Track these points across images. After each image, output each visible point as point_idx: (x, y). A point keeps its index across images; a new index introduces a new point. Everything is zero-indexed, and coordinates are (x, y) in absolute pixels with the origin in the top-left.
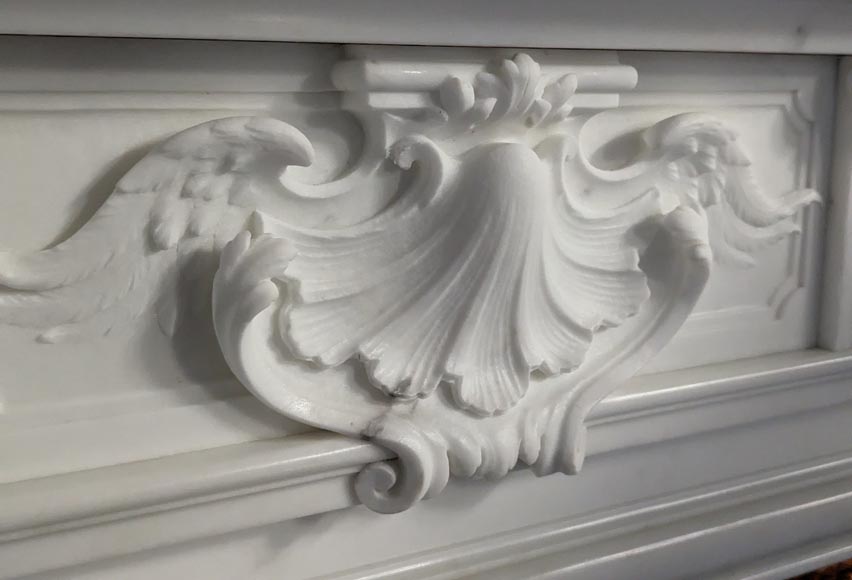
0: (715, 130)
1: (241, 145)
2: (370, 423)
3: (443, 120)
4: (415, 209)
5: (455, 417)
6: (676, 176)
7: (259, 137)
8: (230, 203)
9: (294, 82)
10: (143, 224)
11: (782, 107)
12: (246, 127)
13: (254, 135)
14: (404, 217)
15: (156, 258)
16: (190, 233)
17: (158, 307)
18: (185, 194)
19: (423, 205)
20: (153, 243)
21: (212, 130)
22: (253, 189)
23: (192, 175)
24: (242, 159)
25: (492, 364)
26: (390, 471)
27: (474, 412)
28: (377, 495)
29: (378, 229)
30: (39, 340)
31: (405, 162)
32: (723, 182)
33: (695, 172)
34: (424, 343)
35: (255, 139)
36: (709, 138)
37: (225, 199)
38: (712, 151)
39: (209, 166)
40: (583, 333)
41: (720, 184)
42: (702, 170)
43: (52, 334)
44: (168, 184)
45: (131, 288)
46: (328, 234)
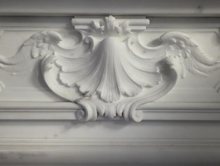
0: (180, 36)
1: (46, 36)
2: (77, 100)
3: (94, 32)
4: (90, 52)
5: (100, 102)
6: (173, 49)
7: (49, 34)
8: (48, 49)
9: (64, 25)
10: (30, 53)
11: (216, 32)
12: (47, 32)
13: (48, 34)
14: (87, 54)
15: (34, 60)
16: (40, 55)
17: (35, 71)
18: (37, 47)
19: (91, 51)
20: (32, 57)
21: (40, 33)
22: (53, 47)
23: (38, 43)
24: (47, 39)
25: (112, 91)
26: (83, 112)
27: (104, 101)
28: (81, 117)
29: (82, 57)
30: (12, 75)
31: (87, 42)
32: (190, 52)
33: (179, 48)
34: (93, 84)
35: (48, 35)
36: (179, 38)
37: (47, 48)
38: (182, 42)
39: (41, 41)
40: (140, 86)
41: (189, 52)
42: (181, 48)
43: (14, 74)
44: (33, 44)
45: (29, 66)
46: (70, 57)
